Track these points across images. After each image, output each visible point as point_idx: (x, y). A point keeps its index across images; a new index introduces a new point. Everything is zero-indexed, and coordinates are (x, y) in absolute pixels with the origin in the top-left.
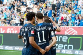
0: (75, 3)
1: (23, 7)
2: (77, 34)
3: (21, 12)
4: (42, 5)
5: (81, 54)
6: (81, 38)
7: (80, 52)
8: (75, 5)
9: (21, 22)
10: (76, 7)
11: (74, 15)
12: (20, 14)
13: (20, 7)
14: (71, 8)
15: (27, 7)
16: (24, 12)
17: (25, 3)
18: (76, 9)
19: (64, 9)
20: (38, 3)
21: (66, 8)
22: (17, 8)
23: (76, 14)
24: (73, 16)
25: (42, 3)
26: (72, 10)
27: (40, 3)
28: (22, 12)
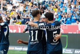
0: (61, 1)
1: (9, 6)
2: (63, 33)
3: (7, 10)
4: (28, 3)
5: (67, 52)
6: (67, 36)
7: (66, 50)
8: (60, 3)
9: (7, 21)
10: (61, 5)
11: (60, 13)
12: (6, 12)
13: (6, 6)
14: (57, 6)
15: (13, 6)
16: (10, 10)
17: (10, 2)
18: (61, 7)
19: (50, 7)
20: (24, 2)
21: (52, 6)
22: (3, 6)
23: (62, 12)
24: (59, 15)
25: (28, 1)
26: (58, 8)
27: (26, 2)
28: (9, 11)
